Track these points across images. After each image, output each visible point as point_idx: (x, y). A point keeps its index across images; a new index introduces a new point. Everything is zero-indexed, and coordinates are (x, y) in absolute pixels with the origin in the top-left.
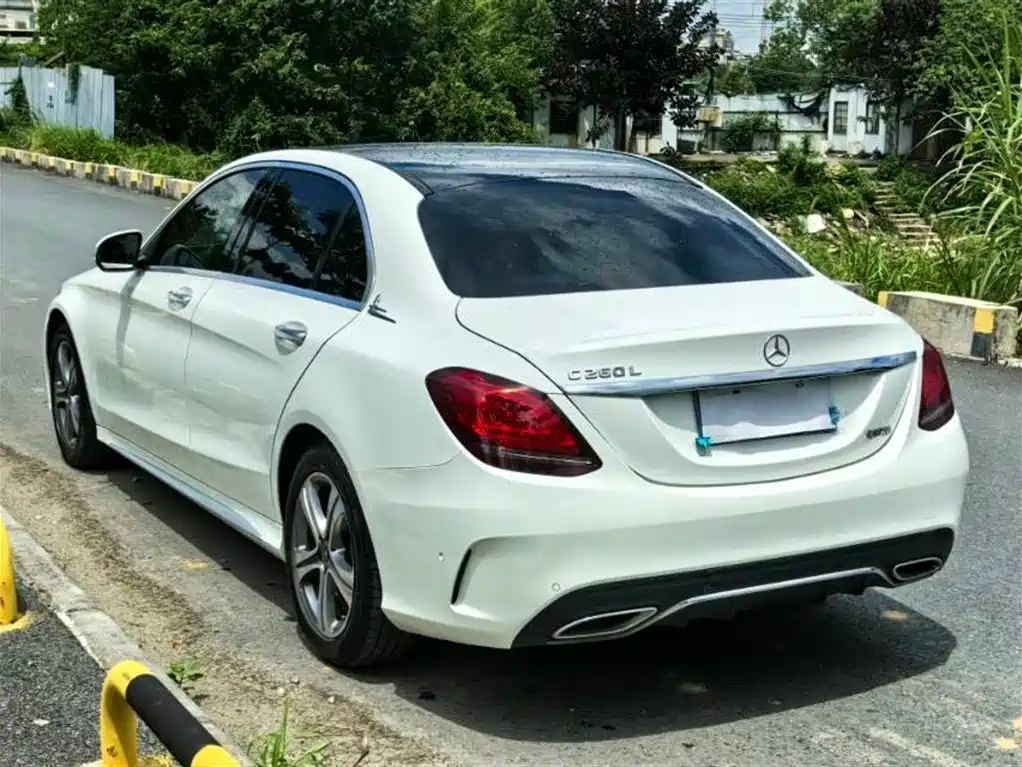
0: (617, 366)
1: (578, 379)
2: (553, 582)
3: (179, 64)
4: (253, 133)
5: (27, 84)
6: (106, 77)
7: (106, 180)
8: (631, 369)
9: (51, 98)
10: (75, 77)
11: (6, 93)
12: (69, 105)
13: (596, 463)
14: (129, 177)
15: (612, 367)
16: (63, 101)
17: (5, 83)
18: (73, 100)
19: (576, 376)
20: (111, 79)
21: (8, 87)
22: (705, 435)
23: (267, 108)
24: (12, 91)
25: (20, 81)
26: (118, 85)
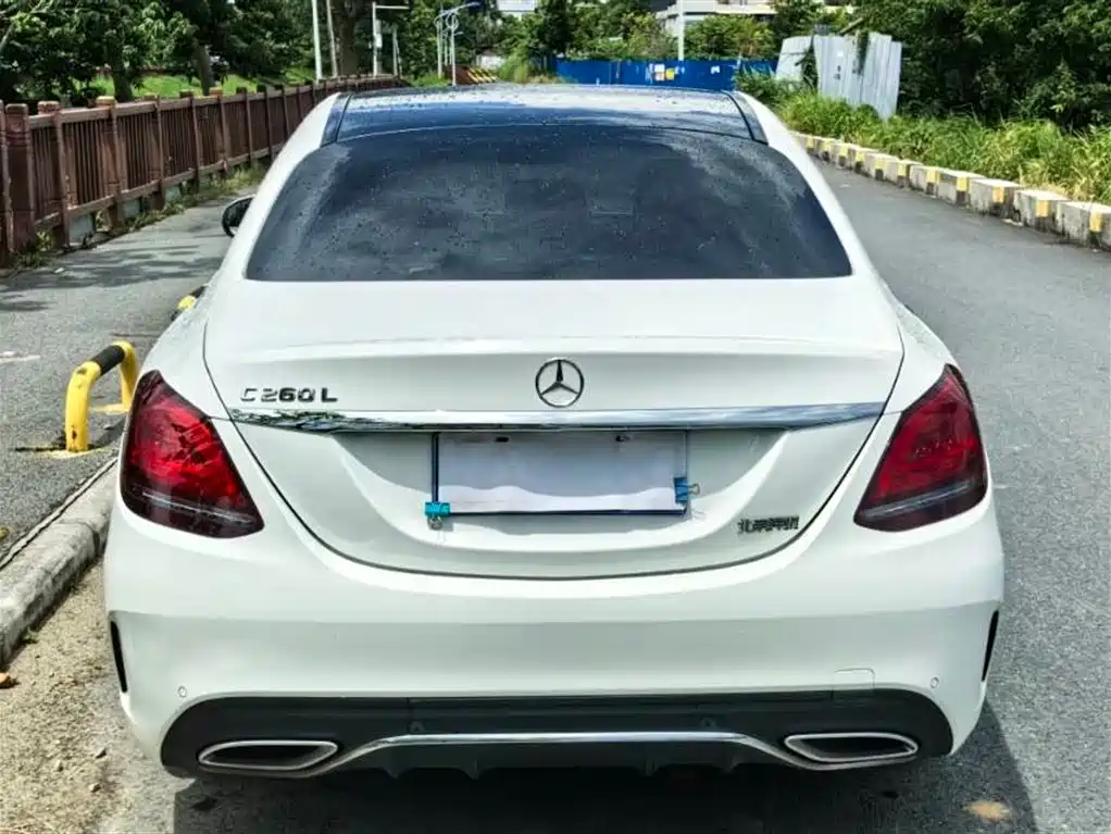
0: (306, 386)
1: (253, 400)
2: (179, 685)
3: (973, 28)
4: (1054, 103)
5: (818, 55)
6: (894, 44)
7: (820, 153)
8: (324, 392)
9: (839, 68)
10: (863, 45)
11: (797, 64)
12: (856, 75)
13: (253, 523)
14: (838, 152)
15: (299, 387)
16: (851, 71)
17: (798, 54)
18: (860, 70)
19: (250, 395)
20: (898, 46)
21: (801, 57)
22: (441, 499)
23: (1073, 75)
24: (803, 61)
25: (811, 50)
26: (905, 53)
